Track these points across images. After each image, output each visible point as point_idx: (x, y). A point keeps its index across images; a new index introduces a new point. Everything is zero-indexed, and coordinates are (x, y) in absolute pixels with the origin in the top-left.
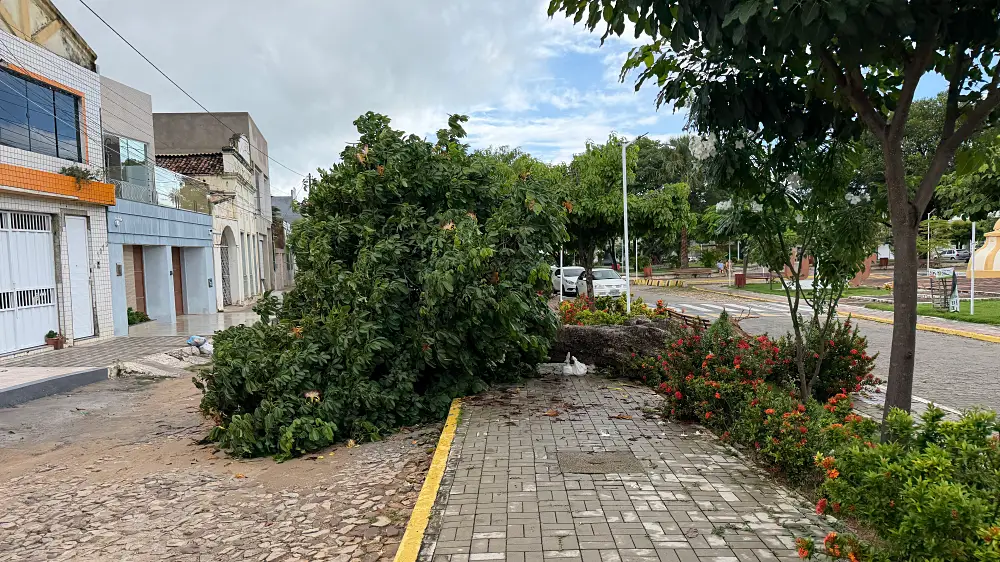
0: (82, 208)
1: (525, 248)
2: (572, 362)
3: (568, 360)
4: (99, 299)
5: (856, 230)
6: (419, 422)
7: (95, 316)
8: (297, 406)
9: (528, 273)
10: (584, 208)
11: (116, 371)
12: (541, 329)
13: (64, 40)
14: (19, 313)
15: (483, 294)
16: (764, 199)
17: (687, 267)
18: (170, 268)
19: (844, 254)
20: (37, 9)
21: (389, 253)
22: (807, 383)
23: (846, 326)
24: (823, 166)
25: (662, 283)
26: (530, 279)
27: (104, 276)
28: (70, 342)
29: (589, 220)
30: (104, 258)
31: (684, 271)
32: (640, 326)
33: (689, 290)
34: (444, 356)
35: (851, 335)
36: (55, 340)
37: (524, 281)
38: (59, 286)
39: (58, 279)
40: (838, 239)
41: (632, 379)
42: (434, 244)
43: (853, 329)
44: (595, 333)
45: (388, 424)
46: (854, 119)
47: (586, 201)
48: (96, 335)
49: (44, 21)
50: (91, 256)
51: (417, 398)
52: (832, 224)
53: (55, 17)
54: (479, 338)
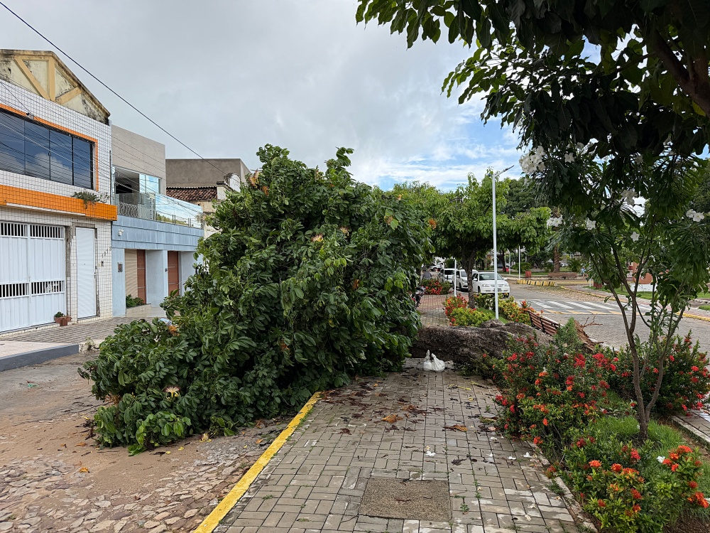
0: (90, 222)
1: (385, 259)
2: (432, 359)
3: (428, 357)
4: (101, 288)
5: (698, 250)
6: (275, 416)
7: (98, 301)
8: (158, 400)
9: (385, 281)
10: (464, 226)
11: (87, 347)
12: (404, 329)
13: (84, 102)
14: (32, 299)
15: (335, 300)
16: (598, 216)
17: (559, 271)
18: (166, 265)
19: (686, 274)
20: (63, 79)
21: (265, 261)
22: (645, 406)
23: (686, 341)
24: (661, 182)
25: (538, 283)
26: (387, 287)
27: (108, 272)
28: (74, 320)
29: (468, 235)
30: (108, 259)
31: (555, 274)
32: (492, 329)
33: (558, 289)
34: (300, 355)
35: (691, 351)
36: (61, 319)
37: (382, 288)
38: (68, 278)
39: (68, 274)
40: (678, 259)
41: (484, 378)
42: (304, 253)
43: (693, 345)
44: (452, 334)
45: (246, 418)
46: (695, 131)
47: (466, 220)
48: (98, 315)
49: (68, 87)
50: (97, 256)
51: (277, 393)
52: (672, 243)
53: (77, 85)
54: (338, 339)
